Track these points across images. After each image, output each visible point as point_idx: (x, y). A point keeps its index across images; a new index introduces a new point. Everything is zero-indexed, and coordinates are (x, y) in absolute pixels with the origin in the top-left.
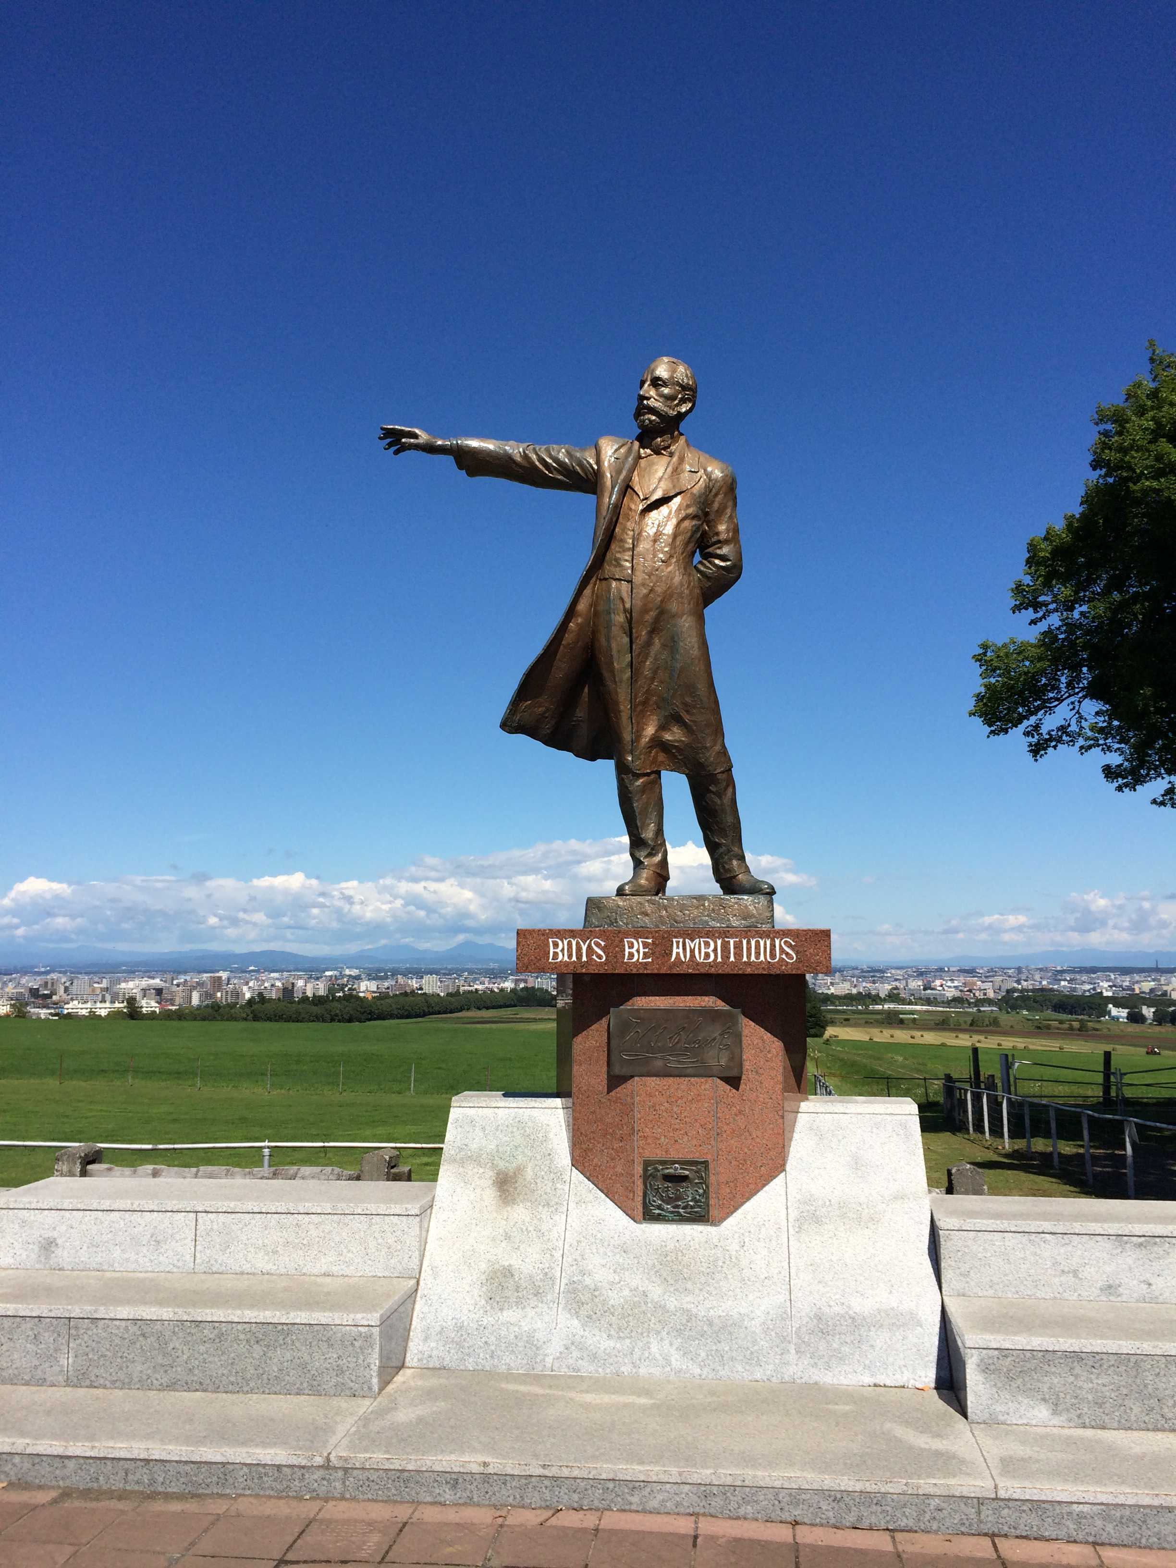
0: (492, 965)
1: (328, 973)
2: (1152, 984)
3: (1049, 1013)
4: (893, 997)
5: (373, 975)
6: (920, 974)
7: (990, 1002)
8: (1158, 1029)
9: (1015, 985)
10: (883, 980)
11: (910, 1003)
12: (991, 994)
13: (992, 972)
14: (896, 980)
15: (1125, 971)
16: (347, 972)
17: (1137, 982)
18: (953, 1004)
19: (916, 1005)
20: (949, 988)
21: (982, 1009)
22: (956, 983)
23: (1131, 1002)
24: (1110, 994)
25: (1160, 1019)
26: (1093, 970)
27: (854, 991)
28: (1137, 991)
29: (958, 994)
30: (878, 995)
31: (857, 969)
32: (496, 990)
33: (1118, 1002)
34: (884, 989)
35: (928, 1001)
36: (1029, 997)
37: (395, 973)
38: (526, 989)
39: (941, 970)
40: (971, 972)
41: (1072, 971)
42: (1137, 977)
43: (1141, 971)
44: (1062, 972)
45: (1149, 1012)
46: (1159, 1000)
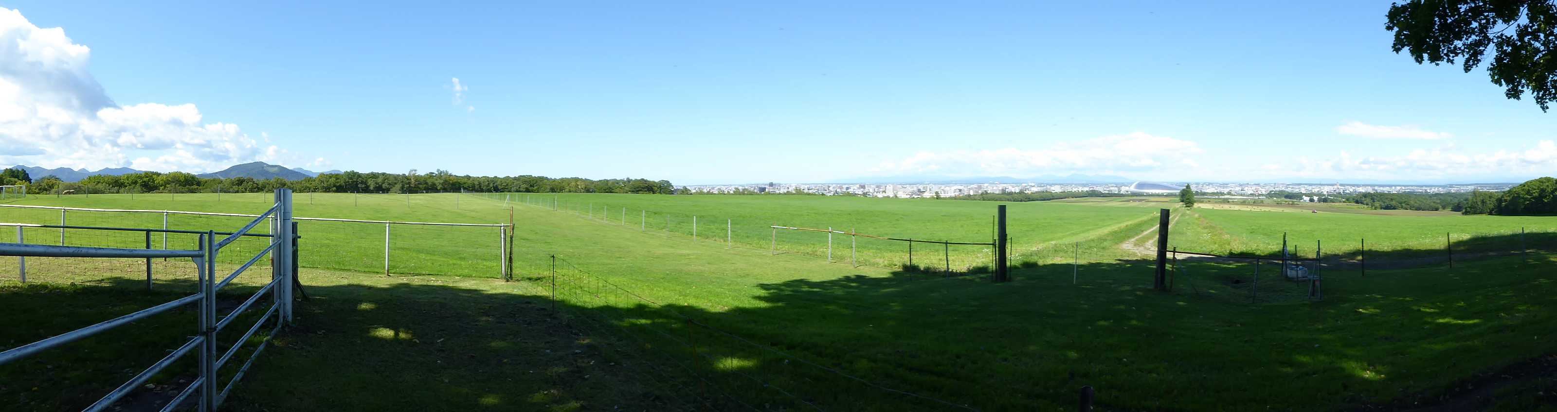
2: (1318, 189)
3: (1283, 199)
4: (1229, 193)
7: (1262, 195)
8: (1319, 204)
9: (1273, 189)
10: (1226, 187)
11: (1235, 195)
12: (1264, 193)
14: (1232, 187)
15: (1310, 185)
17: (1314, 188)
18: (1250, 196)
19: (1237, 196)
20: (1249, 191)
21: (1260, 197)
23: (1310, 195)
24: (1305, 192)
25: (1319, 201)
27: (1216, 191)
28: (1313, 192)
29: (1253, 192)
30: (1224, 193)
32: (1080, 191)
33: (1306, 195)
34: (1226, 191)
35: (1242, 195)
36: (1276, 193)
38: (1092, 191)
39: (1248, 184)
41: (1293, 184)
42: (1313, 187)
43: (1315, 185)
45: (1316, 198)
46: (1319, 195)
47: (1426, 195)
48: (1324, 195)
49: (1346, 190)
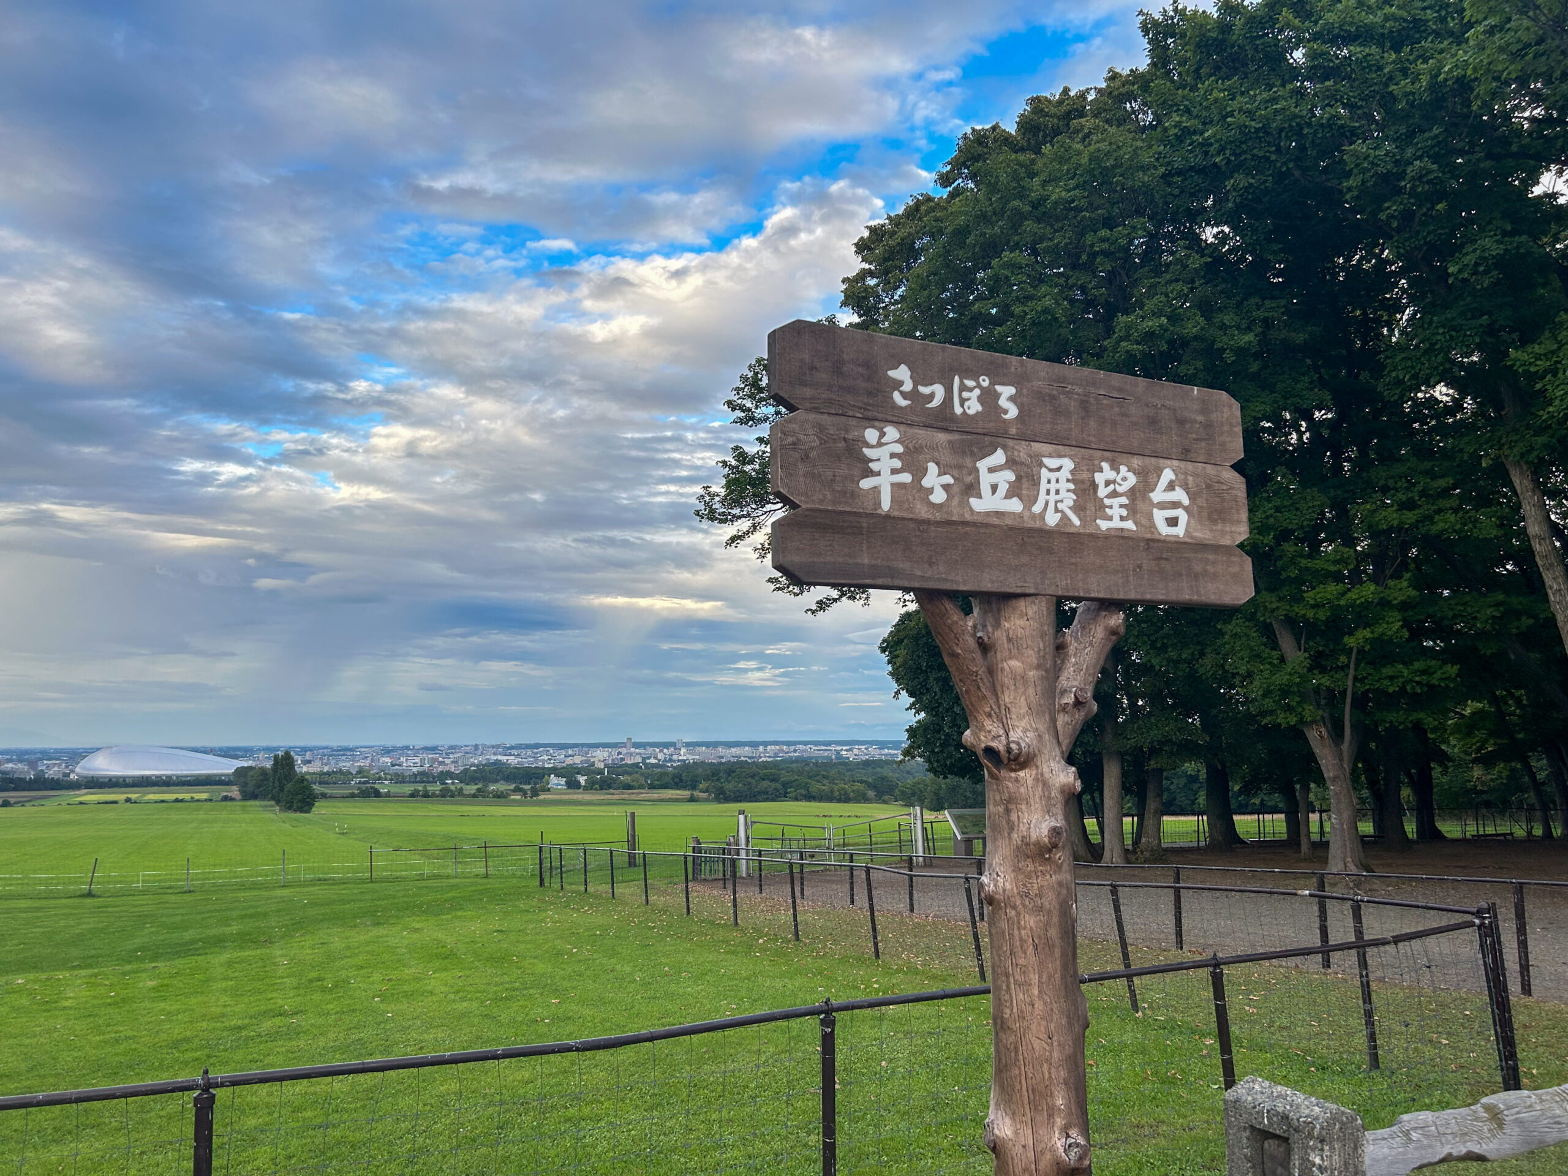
2: (582, 757)
3: (504, 784)
4: (364, 773)
6: (388, 752)
7: (451, 775)
9: (473, 760)
10: (353, 758)
12: (453, 770)
13: (452, 749)
14: (365, 758)
17: (572, 756)
18: (418, 779)
19: (385, 780)
20: (414, 764)
23: (567, 772)
24: (549, 766)
25: (591, 786)
26: (537, 746)
28: (572, 763)
29: (425, 770)
31: (327, 748)
33: (557, 773)
36: (485, 771)
39: (407, 749)
40: (433, 749)
41: (516, 747)
45: (582, 780)
46: (589, 770)
47: (841, 764)
48: (601, 772)
49: (649, 758)
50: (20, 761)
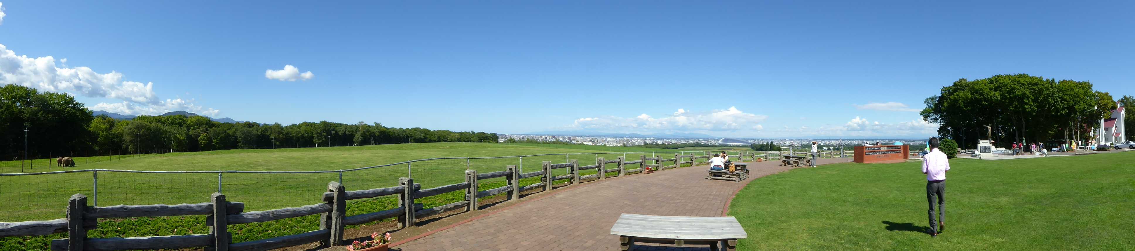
0: (683, 137)
1: (647, 138)
5: (658, 139)
6: (781, 141)
13: (796, 140)
16: (652, 138)
22: (789, 142)
37: (662, 139)
38: (696, 142)
40: (791, 140)
44: (811, 140)
50: (704, 140)
